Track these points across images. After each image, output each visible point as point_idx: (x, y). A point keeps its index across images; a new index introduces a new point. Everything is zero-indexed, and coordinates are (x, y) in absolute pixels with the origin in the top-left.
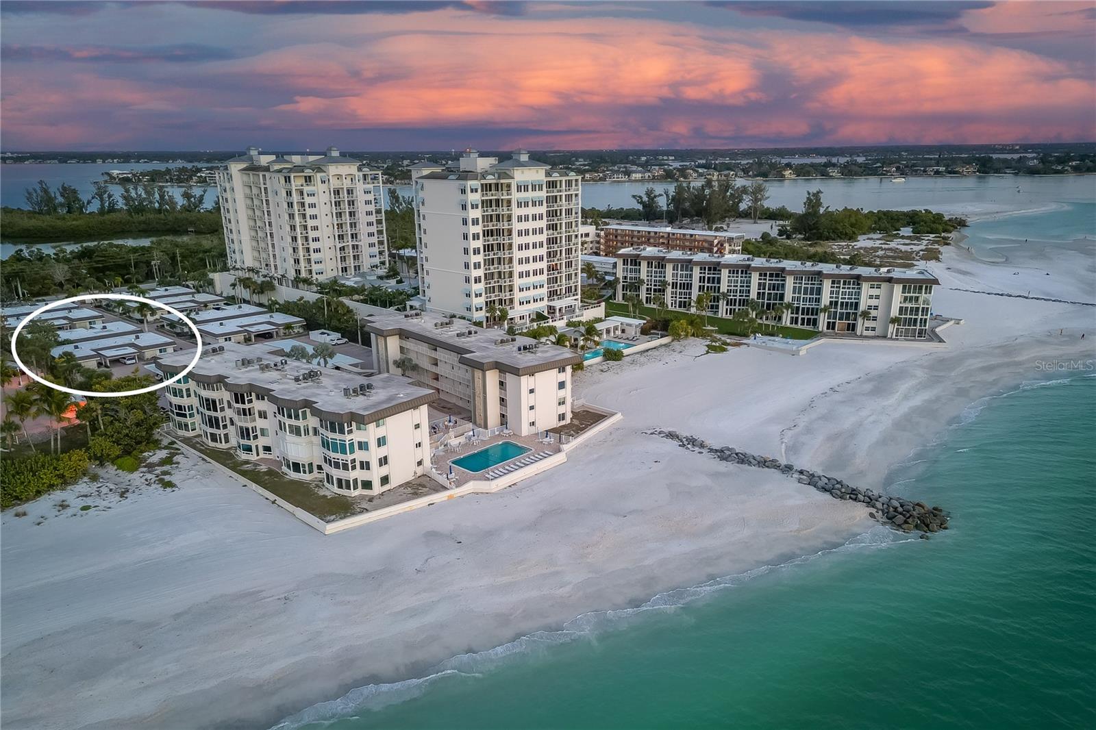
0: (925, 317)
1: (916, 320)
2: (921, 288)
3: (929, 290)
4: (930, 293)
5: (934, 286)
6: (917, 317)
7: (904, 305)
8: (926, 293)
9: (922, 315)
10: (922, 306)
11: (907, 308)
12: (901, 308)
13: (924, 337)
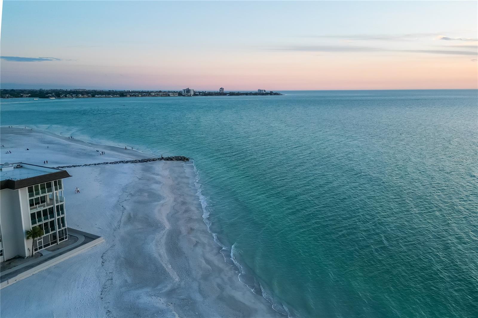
0: (61, 216)
1: (52, 223)
2: (49, 186)
3: (58, 185)
4: (60, 188)
5: (62, 180)
6: (52, 219)
7: (35, 211)
8: (56, 189)
9: (58, 215)
10: (56, 205)
11: (39, 213)
12: (33, 215)
13: (66, 238)
